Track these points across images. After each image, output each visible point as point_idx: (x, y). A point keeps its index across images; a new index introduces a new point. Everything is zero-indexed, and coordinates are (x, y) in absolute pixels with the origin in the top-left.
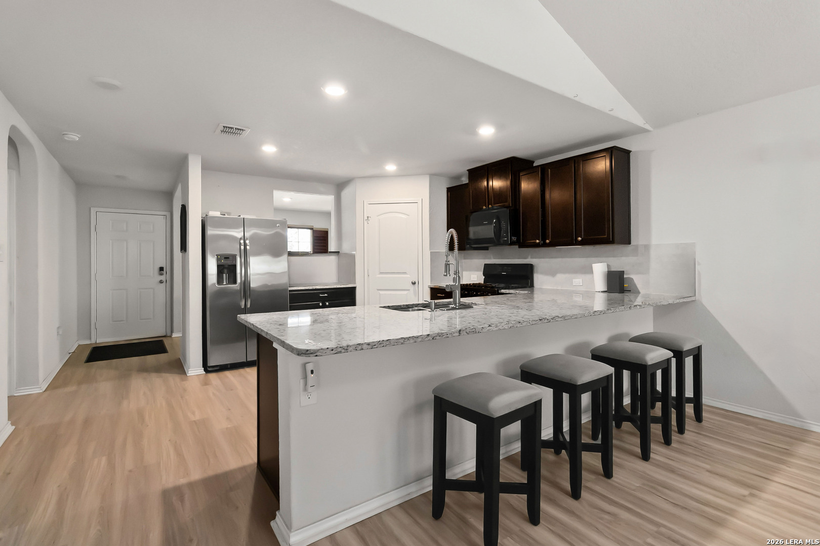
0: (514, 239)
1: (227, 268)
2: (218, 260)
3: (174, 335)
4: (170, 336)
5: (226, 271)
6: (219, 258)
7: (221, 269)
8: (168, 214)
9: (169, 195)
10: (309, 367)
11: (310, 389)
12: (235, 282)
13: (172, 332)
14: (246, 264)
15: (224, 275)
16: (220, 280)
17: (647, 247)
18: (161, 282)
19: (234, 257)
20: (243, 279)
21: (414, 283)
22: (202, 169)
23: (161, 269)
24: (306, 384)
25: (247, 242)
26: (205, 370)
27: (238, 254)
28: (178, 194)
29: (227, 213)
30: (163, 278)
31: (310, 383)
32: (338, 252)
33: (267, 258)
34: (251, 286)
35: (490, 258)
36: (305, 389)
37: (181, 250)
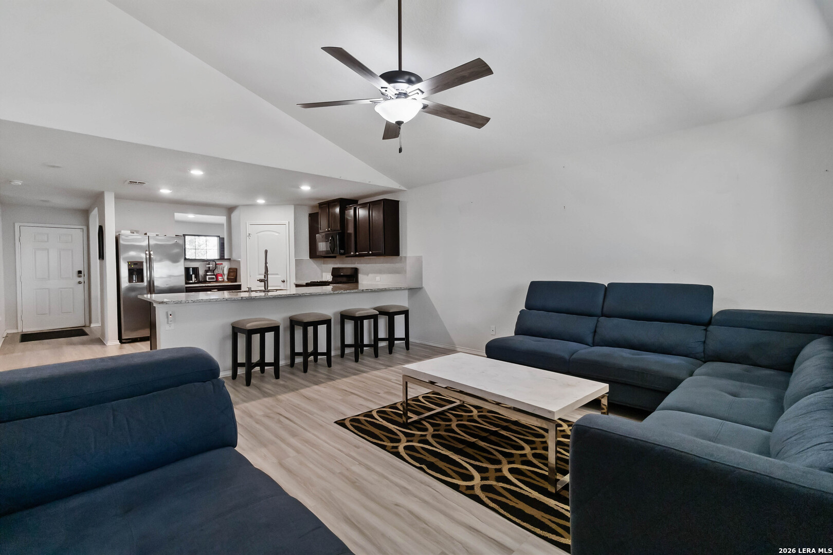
0: (342, 251)
1: (136, 271)
2: (129, 265)
3: (92, 325)
4: (89, 326)
5: (135, 273)
6: (130, 264)
7: (131, 272)
8: (85, 228)
9: (85, 213)
10: (170, 313)
11: (170, 322)
12: (142, 281)
13: (90, 322)
14: (150, 268)
15: (134, 276)
16: (130, 280)
17: (405, 257)
18: (80, 283)
19: (142, 263)
20: (149, 279)
21: (284, 281)
22: (115, 197)
23: (80, 272)
24: (168, 321)
25: (152, 253)
26: (120, 342)
27: (144, 261)
28: (95, 213)
29: (135, 231)
30: (81, 279)
31: (170, 320)
32: (229, 259)
33: (167, 263)
34: (155, 285)
35: (337, 264)
36: (168, 323)
37: (99, 258)
